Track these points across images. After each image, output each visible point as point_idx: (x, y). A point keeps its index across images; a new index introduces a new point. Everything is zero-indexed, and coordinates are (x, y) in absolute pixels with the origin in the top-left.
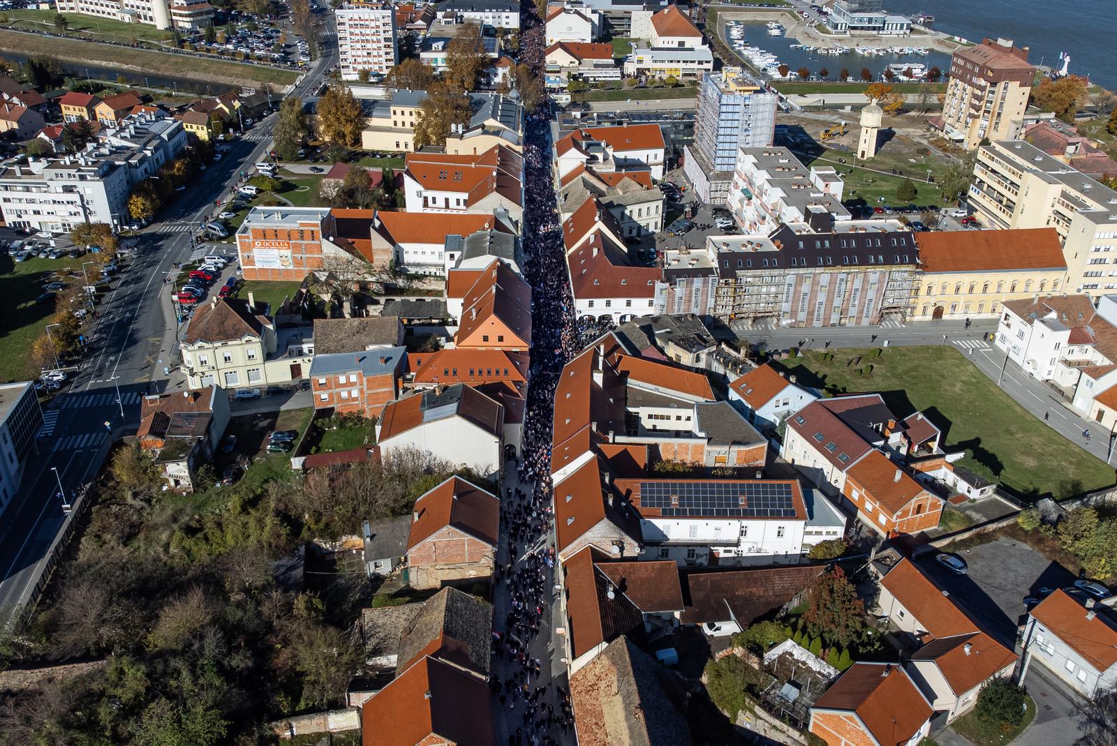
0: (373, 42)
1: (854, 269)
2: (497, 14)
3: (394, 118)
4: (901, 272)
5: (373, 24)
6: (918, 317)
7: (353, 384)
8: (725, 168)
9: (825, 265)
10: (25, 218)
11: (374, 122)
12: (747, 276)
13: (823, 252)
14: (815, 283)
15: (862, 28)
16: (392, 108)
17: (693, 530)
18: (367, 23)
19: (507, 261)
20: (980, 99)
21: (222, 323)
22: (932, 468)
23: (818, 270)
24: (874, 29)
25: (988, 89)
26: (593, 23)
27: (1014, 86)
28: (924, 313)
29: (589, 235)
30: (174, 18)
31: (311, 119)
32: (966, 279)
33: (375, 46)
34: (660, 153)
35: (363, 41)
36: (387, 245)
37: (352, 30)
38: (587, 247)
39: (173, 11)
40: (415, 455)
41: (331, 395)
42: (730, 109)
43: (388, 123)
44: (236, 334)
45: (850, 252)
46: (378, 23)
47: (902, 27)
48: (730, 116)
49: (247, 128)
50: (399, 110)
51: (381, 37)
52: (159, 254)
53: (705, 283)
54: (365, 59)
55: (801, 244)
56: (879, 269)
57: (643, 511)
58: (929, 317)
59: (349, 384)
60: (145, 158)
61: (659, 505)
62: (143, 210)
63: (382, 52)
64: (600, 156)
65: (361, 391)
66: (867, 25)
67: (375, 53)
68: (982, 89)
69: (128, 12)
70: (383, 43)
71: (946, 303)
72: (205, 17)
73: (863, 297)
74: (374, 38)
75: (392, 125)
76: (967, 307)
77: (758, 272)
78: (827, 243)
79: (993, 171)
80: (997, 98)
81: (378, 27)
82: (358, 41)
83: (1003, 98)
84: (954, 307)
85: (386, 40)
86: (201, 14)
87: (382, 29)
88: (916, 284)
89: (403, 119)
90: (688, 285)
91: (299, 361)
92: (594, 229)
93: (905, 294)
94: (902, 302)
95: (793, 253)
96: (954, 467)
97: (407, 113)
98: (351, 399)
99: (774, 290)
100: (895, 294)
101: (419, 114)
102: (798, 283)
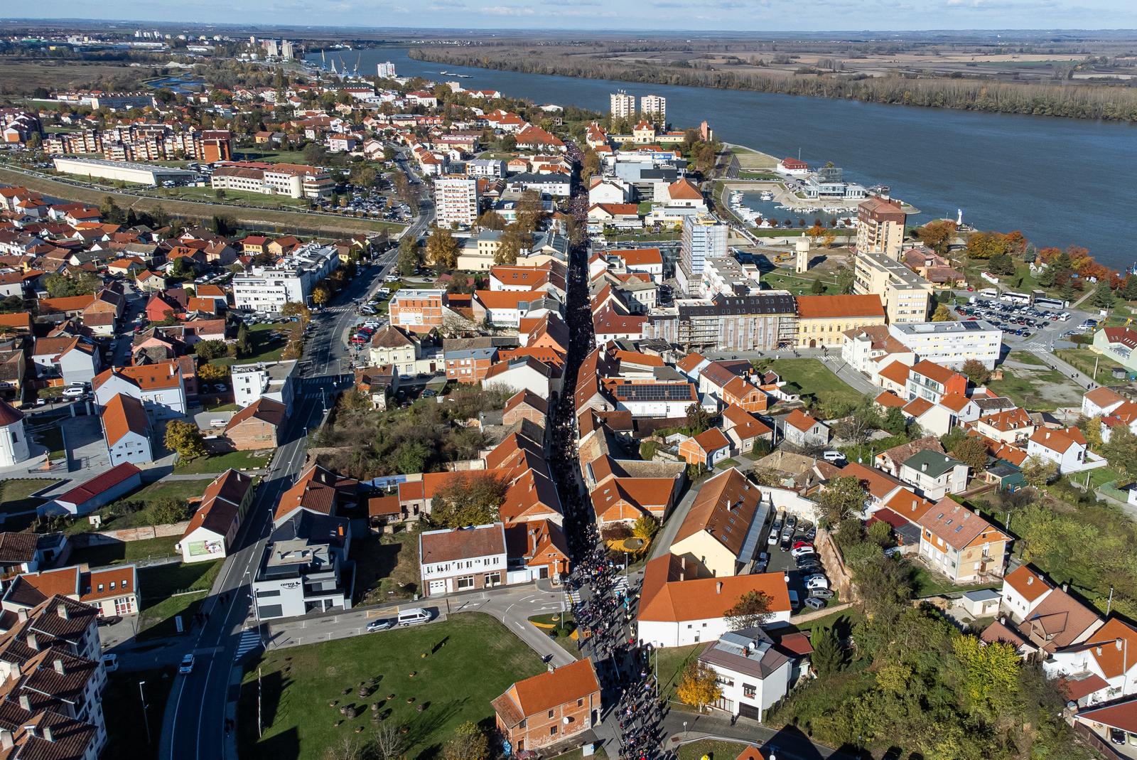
0: (462, 202)
1: (758, 316)
2: (553, 185)
3: (480, 248)
4: (787, 318)
5: (462, 190)
6: (801, 346)
7: (468, 366)
8: (698, 272)
9: (741, 314)
10: (248, 303)
11: (466, 251)
12: (696, 320)
13: (740, 306)
14: (736, 324)
15: (829, 194)
16: (479, 242)
17: (643, 408)
18: (457, 189)
19: (554, 312)
20: (873, 232)
21: (393, 339)
22: (770, 389)
23: (738, 316)
24: (838, 195)
25: (878, 226)
26: (624, 191)
27: (893, 224)
28: (804, 343)
29: (605, 303)
30: (305, 189)
31: (422, 251)
32: (827, 322)
33: (463, 205)
34: (660, 266)
35: (454, 202)
36: (482, 308)
37: (447, 194)
38: (604, 308)
39: (305, 184)
40: (504, 386)
41: (456, 372)
42: (699, 235)
43: (476, 252)
44: (401, 344)
45: (756, 306)
46: (466, 189)
47: (859, 194)
48: (699, 239)
49: (375, 258)
50: (483, 243)
51: (468, 199)
52: (334, 322)
53: (671, 322)
54: (456, 214)
55: (728, 301)
56: (774, 316)
57: (618, 398)
58: (807, 346)
59: (466, 365)
60: (318, 269)
61: (626, 396)
62: (321, 299)
63: (468, 210)
64: (617, 264)
65: (472, 370)
66: (831, 192)
67: (463, 210)
68: (874, 226)
69: (268, 186)
70: (469, 203)
71: (816, 336)
72: (329, 189)
73: (765, 334)
75: (479, 253)
76: (830, 340)
77: (703, 317)
78: (743, 300)
79: (863, 271)
80: (883, 232)
81: (465, 192)
82: (450, 202)
83: (887, 232)
84: (822, 340)
85: (471, 200)
86: (325, 186)
87: (468, 193)
88: (796, 326)
89: (486, 249)
90: (662, 324)
91: (435, 361)
92: (608, 299)
93: (791, 331)
94: (790, 337)
95: (723, 306)
96: (781, 389)
97: (489, 245)
98: (467, 374)
99: (713, 328)
100: (785, 331)
101: (498, 245)
102: (727, 324)
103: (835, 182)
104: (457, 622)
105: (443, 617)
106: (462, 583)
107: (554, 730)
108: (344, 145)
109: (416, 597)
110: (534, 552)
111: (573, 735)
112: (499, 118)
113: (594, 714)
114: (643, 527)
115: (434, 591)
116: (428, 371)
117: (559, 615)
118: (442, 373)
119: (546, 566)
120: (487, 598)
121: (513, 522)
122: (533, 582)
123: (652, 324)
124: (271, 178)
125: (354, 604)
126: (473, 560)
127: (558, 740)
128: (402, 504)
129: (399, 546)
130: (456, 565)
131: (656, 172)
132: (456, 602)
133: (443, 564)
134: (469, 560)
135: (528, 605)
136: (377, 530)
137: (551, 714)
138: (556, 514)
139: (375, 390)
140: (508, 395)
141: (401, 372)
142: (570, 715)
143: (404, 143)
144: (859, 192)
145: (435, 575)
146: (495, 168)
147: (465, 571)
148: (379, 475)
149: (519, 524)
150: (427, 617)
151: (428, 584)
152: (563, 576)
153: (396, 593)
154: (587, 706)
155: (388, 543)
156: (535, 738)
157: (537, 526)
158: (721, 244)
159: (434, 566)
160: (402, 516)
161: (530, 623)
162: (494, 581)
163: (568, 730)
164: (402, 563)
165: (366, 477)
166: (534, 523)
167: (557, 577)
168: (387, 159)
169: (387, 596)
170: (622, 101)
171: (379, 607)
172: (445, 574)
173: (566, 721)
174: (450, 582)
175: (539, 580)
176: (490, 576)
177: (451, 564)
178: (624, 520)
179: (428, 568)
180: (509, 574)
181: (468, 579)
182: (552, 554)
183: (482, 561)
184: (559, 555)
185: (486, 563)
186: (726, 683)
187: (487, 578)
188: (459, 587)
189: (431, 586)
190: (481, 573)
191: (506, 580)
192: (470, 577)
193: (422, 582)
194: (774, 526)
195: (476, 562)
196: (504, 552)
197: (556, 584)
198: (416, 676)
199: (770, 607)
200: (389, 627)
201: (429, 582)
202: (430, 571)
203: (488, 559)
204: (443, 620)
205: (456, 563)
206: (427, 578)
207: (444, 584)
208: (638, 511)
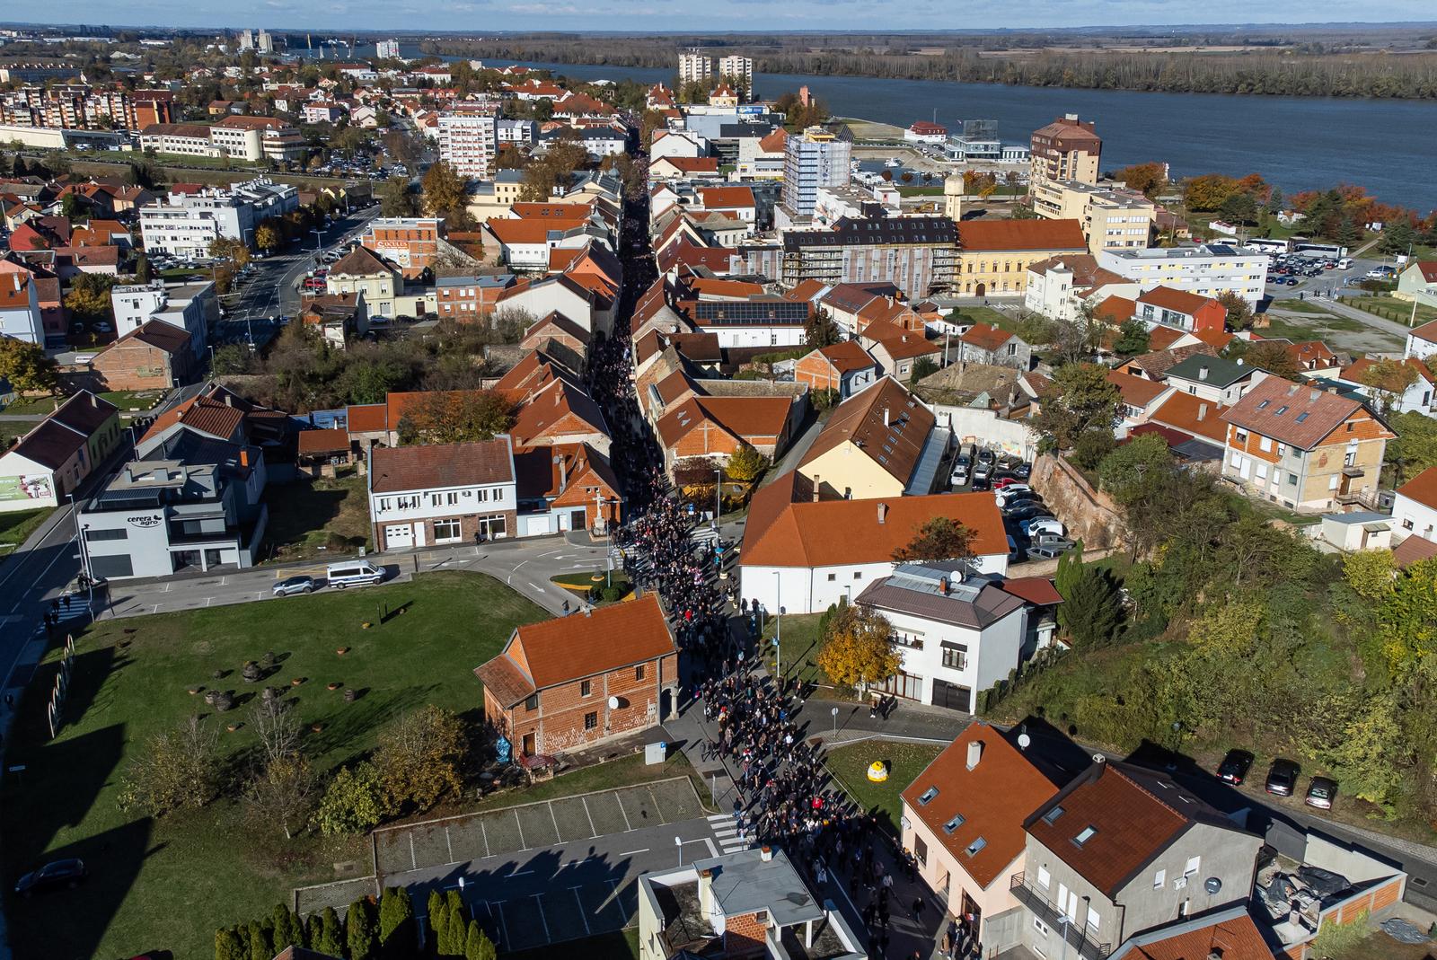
0: (475, 149)
1: (901, 247)
2: (601, 142)
3: (497, 194)
4: (943, 250)
5: (475, 131)
6: (963, 294)
7: (472, 298)
8: (807, 212)
9: (876, 243)
10: (163, 244)
11: (478, 199)
12: (809, 252)
13: (874, 233)
14: (868, 259)
15: (980, 156)
16: (496, 185)
17: (736, 337)
18: (469, 130)
19: (601, 240)
20: (1054, 168)
21: (361, 262)
22: (929, 320)
23: (870, 247)
24: (992, 156)
25: (1061, 159)
26: (699, 146)
27: (1083, 154)
28: (968, 290)
29: (675, 236)
30: (266, 149)
31: (416, 199)
32: (1001, 258)
33: (476, 153)
34: (752, 211)
35: (465, 148)
36: (495, 242)
37: (454, 137)
38: (675, 241)
39: (265, 142)
40: (523, 314)
41: (452, 306)
42: (809, 155)
43: (493, 199)
44: (373, 270)
45: (897, 233)
46: (480, 131)
47: (1020, 156)
48: (809, 162)
49: (351, 212)
50: (502, 186)
51: (483, 144)
52: (284, 270)
53: (773, 256)
54: (467, 167)
55: (855, 226)
56: (923, 247)
57: (697, 321)
58: (972, 294)
59: (467, 297)
60: (266, 205)
61: (709, 317)
62: (268, 240)
63: (484, 160)
64: (691, 199)
65: (478, 305)
66: (983, 152)
67: (477, 160)
68: (1055, 159)
69: (217, 147)
70: (485, 150)
71: (986, 278)
72: (297, 149)
73: (910, 275)
74: (476, 146)
75: (496, 202)
76: (1005, 285)
77: (818, 248)
78: (877, 225)
79: (1049, 204)
80: (1069, 167)
81: (480, 134)
82: (460, 149)
83: (1075, 166)
84: (994, 285)
85: (488, 147)
86: (294, 145)
87: (484, 136)
88: (957, 262)
89: (507, 195)
90: (759, 258)
91: (423, 299)
92: (680, 229)
93: (949, 270)
94: (946, 279)
95: (846, 233)
96: (946, 319)
97: (510, 189)
98: (468, 311)
99: (833, 265)
100: (940, 270)
101: (522, 189)
102: (854, 260)
103: (987, 139)
104: (429, 582)
105: (406, 575)
106: (440, 531)
107: (590, 720)
108: (325, 114)
109: (362, 550)
110: (562, 489)
111: (627, 733)
112: (531, 90)
113: (665, 697)
114: (742, 462)
115: (393, 542)
116: (413, 314)
117: (605, 574)
118: (433, 317)
119: (583, 508)
120: (483, 554)
121: (528, 444)
122: (561, 533)
123: (745, 257)
124: (220, 135)
125: (255, 562)
126: (458, 490)
127: (599, 741)
128: (352, 437)
129: (344, 494)
130: (430, 497)
131: (743, 129)
132: (429, 561)
133: (408, 496)
134: (452, 489)
135: (550, 562)
136: (309, 471)
137: (585, 688)
138: (599, 434)
139: (328, 320)
140: (529, 323)
141: (373, 311)
142: (623, 694)
143: (404, 111)
144: (1020, 153)
145: (395, 514)
146: (524, 131)
147: (445, 510)
148: (321, 407)
149: (538, 449)
150: (378, 574)
151: (382, 529)
152: (612, 524)
153: (329, 548)
154: (652, 680)
155: (325, 488)
156: (554, 731)
157: (569, 452)
158: (841, 169)
159: (393, 498)
160: (352, 457)
161: (553, 584)
162: (495, 531)
163: (617, 725)
164: (346, 513)
165: (301, 409)
166: (563, 447)
167: (600, 523)
168: (379, 126)
169: (315, 552)
170: (694, 64)
171: (298, 565)
172: (410, 513)
173: (613, 703)
174: (420, 527)
175: (570, 529)
176: (487, 521)
177: (422, 495)
178: (712, 454)
179: (382, 500)
180: (520, 519)
181: (452, 524)
182: (592, 488)
183: (475, 493)
184: (603, 489)
185: (481, 497)
186: (909, 644)
187: (484, 525)
188: (436, 537)
189: (388, 533)
190: (474, 515)
191: (515, 530)
192: (454, 521)
193: (374, 528)
194: (959, 461)
195: (464, 494)
196: (511, 480)
197: (599, 536)
198: (348, 653)
199: (972, 547)
200: (312, 590)
201: (384, 527)
202: (386, 506)
203: (485, 492)
204: (405, 581)
205: (430, 494)
206: (382, 518)
207: (410, 531)
208: (734, 439)
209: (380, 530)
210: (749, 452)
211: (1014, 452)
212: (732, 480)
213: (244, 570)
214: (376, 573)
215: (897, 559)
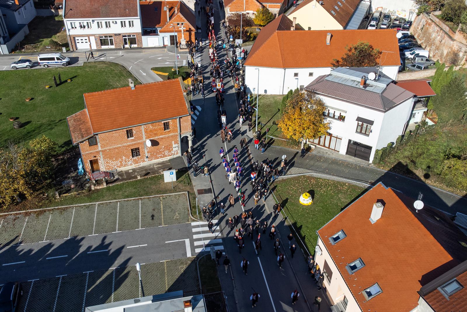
105: (80, 63)
106: (103, 42)
107: (135, 152)
109: (64, 49)
110: (166, 23)
111: (160, 160)
113: (184, 141)
114: (261, 16)
115: (80, 46)
119: (176, 34)
120: (123, 55)
122: (165, 46)
125: (10, 52)
126: (110, 20)
127: (142, 164)
133: (85, 21)
134: (108, 19)
135: (154, 60)
137: (129, 133)
142: (155, 138)
145: (79, 31)
147: (104, 31)
149: (155, 2)
152: (189, 44)
154: (174, 131)
156: (111, 158)
157: (172, 5)
159: (77, 22)
161: (151, 71)
162: (131, 43)
163: (153, 155)
166: (169, 2)
167: (183, 42)
171: (32, 54)
172: (86, 31)
173: (149, 144)
174: (92, 39)
175: (169, 45)
176: (127, 38)
177: (91, 21)
178: (247, 12)
179: (71, 23)
180: (144, 38)
181: (109, 38)
182: (180, 23)
183: (119, 22)
184: (186, 24)
185: (123, 24)
186: (336, 117)
187: (125, 40)
188: (102, 45)
189: (77, 41)
190: (120, 34)
191: (141, 43)
192: (110, 37)
193: (69, 38)
194: (373, 19)
195: (113, 22)
196: (137, 16)
197: (183, 49)
198: (31, 101)
199: (378, 60)
200: (31, 67)
201: (74, 38)
202: (74, 26)
203: (124, 22)
204: (79, 65)
205: (96, 22)
206: (73, 32)
207: (88, 41)
208: (258, 4)
209: (72, 39)
210: (265, 11)
211: (401, 16)
212: (256, 25)
213: (5, 55)
214: (63, 61)
215: (334, 65)
